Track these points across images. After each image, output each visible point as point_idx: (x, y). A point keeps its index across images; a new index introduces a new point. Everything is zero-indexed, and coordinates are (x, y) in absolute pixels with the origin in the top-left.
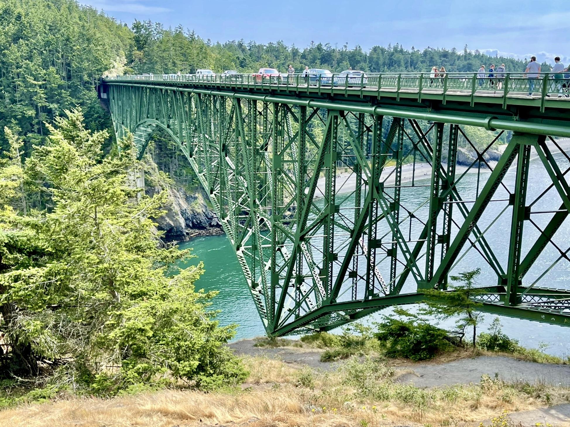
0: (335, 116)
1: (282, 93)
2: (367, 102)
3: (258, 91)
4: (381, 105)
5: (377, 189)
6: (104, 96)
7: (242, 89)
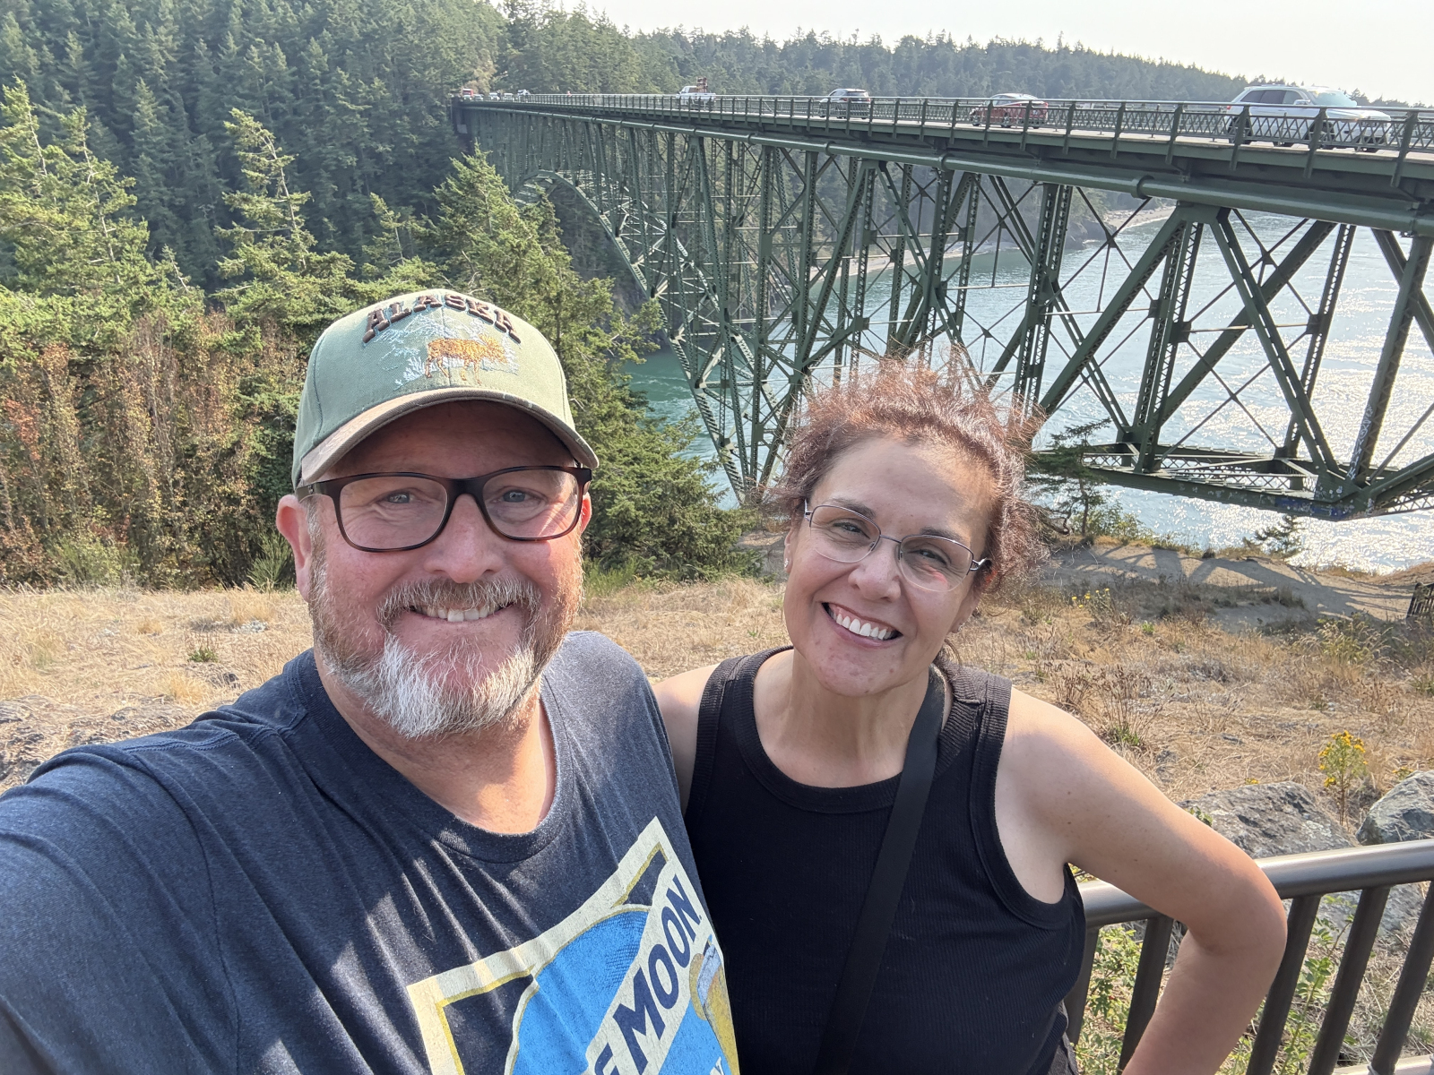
0: (869, 171)
2: (930, 147)
4: (947, 152)
5: (937, 290)
6: (463, 129)
7: (710, 121)
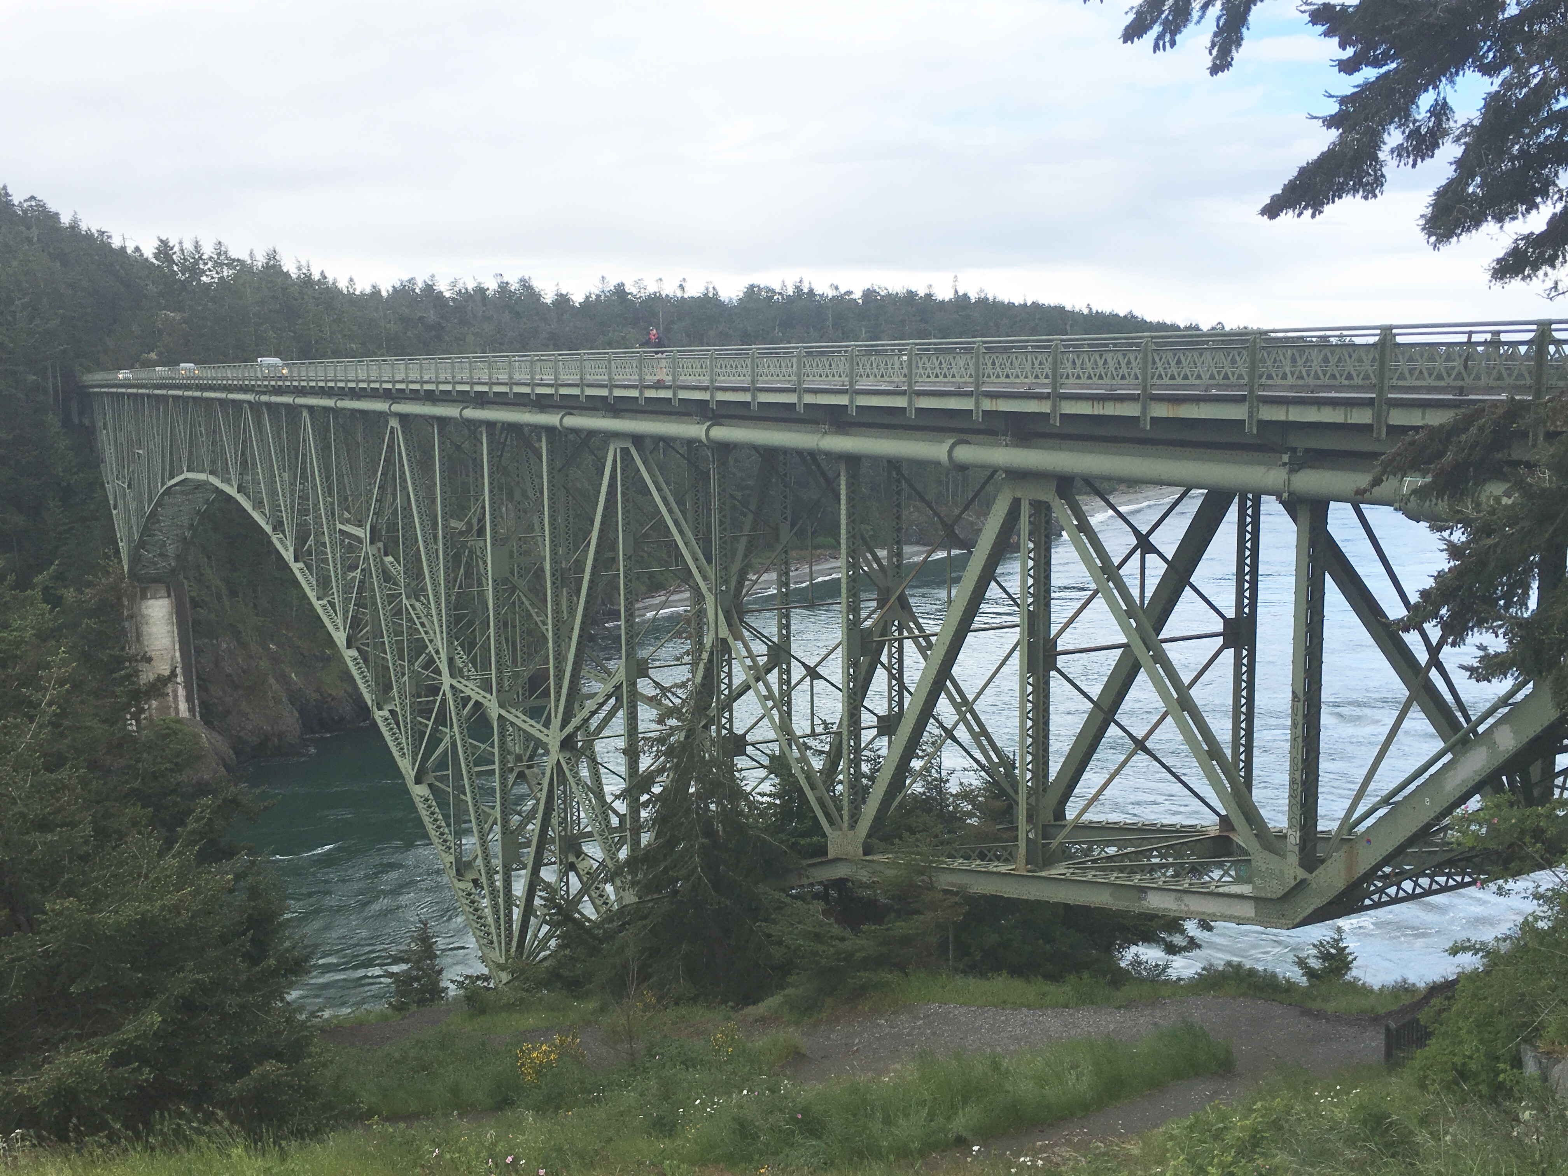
0: (622, 449)
1: (497, 400)
2: (689, 415)
3: (445, 398)
4: (721, 420)
7: (407, 392)
